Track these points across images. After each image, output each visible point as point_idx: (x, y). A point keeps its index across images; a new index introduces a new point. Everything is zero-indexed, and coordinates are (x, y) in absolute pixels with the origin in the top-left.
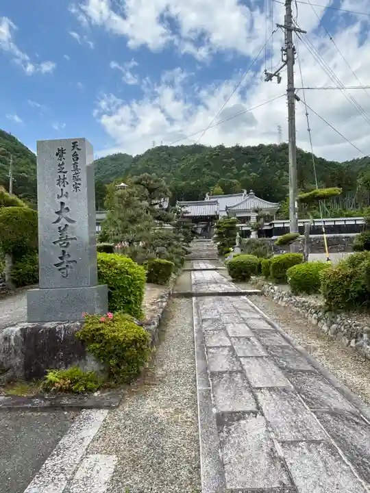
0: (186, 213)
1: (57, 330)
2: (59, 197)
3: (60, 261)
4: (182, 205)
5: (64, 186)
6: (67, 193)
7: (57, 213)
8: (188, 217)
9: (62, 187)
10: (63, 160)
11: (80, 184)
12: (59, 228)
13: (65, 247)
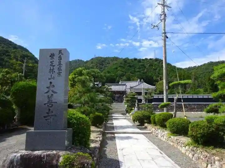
0: (110, 89)
1: (42, 156)
2: (49, 79)
3: (47, 115)
4: (109, 85)
5: (53, 73)
6: (54, 77)
7: (47, 88)
8: (111, 91)
9: (51, 74)
10: (53, 59)
11: (61, 72)
12: (48, 96)
13: (51, 107)
